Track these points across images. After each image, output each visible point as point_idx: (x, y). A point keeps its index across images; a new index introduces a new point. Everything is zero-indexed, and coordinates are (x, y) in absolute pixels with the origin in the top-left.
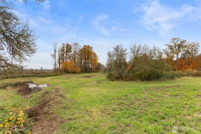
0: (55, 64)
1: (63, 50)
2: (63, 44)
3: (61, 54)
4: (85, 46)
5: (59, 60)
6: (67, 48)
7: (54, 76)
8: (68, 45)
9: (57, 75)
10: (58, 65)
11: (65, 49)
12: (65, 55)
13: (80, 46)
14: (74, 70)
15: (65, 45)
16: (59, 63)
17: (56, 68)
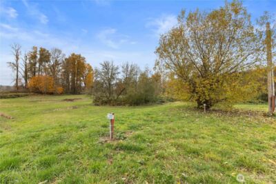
0: (17, 80)
1: (34, 57)
2: (35, 48)
3: (30, 63)
4: (73, 55)
5: (26, 72)
6: (41, 55)
7: (12, 97)
8: (43, 51)
9: (19, 96)
10: (23, 81)
11: (38, 56)
12: (37, 65)
13: (64, 55)
14: (51, 90)
15: (39, 49)
16: (26, 77)
17: (19, 84)
